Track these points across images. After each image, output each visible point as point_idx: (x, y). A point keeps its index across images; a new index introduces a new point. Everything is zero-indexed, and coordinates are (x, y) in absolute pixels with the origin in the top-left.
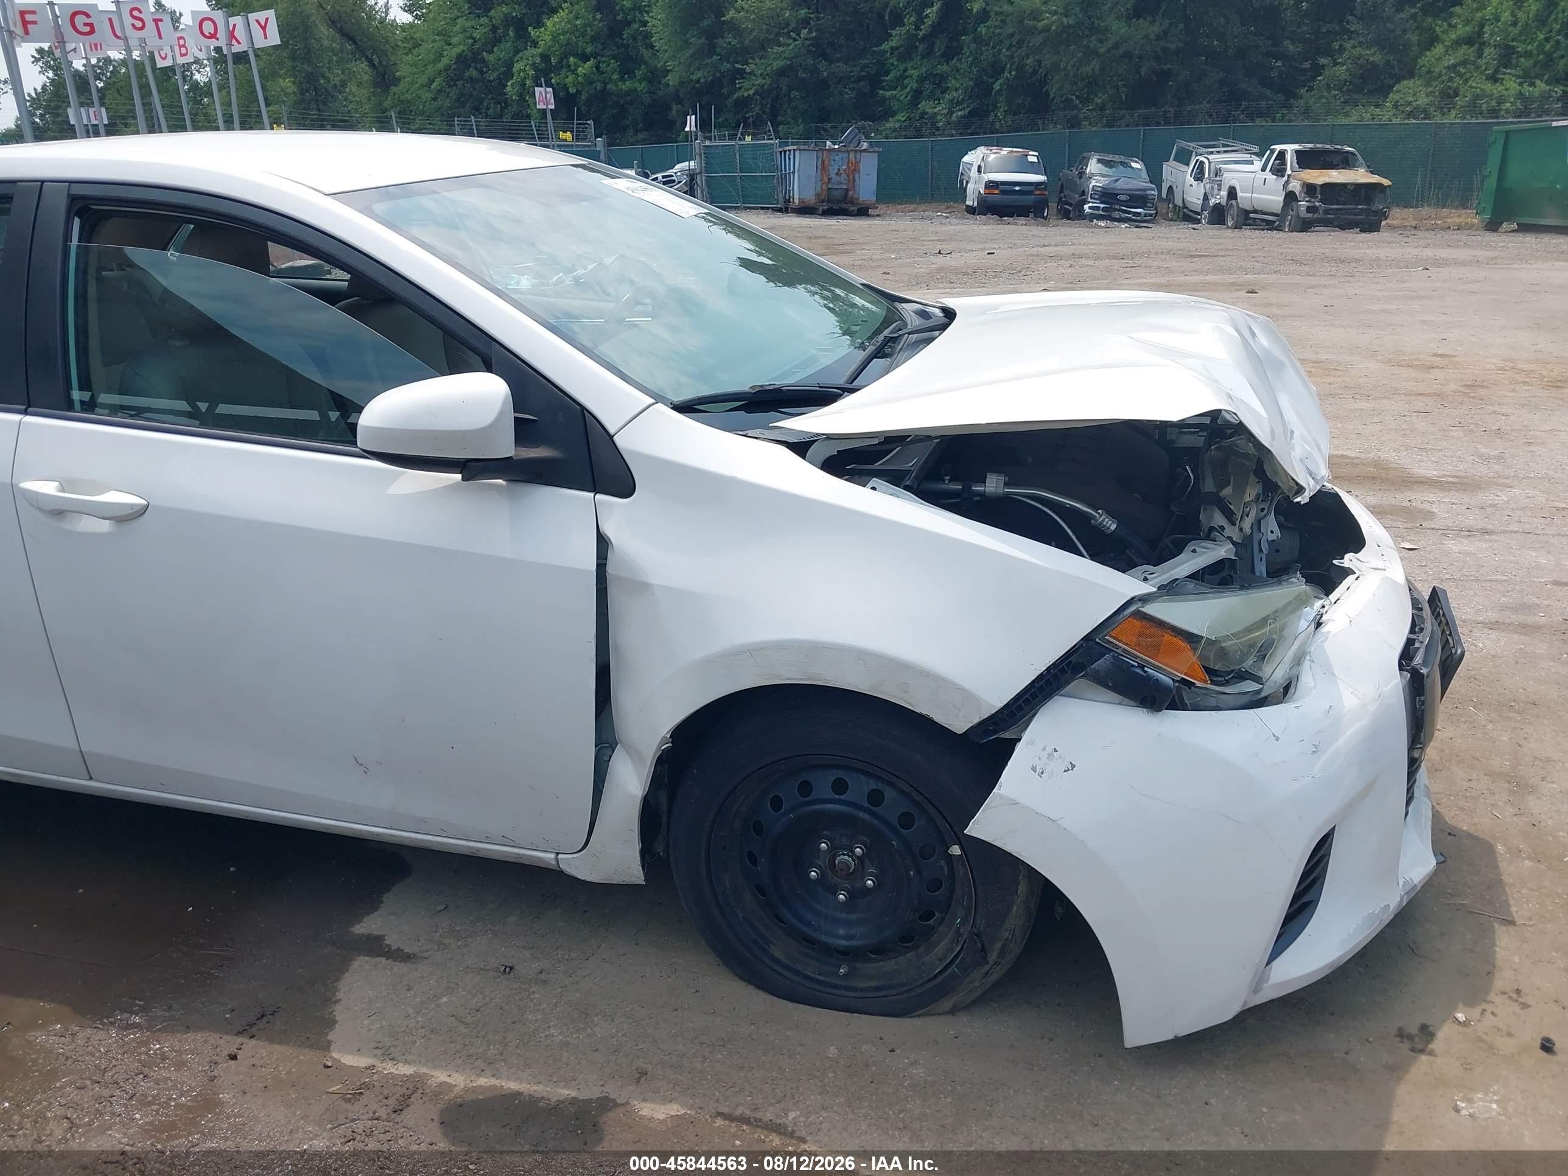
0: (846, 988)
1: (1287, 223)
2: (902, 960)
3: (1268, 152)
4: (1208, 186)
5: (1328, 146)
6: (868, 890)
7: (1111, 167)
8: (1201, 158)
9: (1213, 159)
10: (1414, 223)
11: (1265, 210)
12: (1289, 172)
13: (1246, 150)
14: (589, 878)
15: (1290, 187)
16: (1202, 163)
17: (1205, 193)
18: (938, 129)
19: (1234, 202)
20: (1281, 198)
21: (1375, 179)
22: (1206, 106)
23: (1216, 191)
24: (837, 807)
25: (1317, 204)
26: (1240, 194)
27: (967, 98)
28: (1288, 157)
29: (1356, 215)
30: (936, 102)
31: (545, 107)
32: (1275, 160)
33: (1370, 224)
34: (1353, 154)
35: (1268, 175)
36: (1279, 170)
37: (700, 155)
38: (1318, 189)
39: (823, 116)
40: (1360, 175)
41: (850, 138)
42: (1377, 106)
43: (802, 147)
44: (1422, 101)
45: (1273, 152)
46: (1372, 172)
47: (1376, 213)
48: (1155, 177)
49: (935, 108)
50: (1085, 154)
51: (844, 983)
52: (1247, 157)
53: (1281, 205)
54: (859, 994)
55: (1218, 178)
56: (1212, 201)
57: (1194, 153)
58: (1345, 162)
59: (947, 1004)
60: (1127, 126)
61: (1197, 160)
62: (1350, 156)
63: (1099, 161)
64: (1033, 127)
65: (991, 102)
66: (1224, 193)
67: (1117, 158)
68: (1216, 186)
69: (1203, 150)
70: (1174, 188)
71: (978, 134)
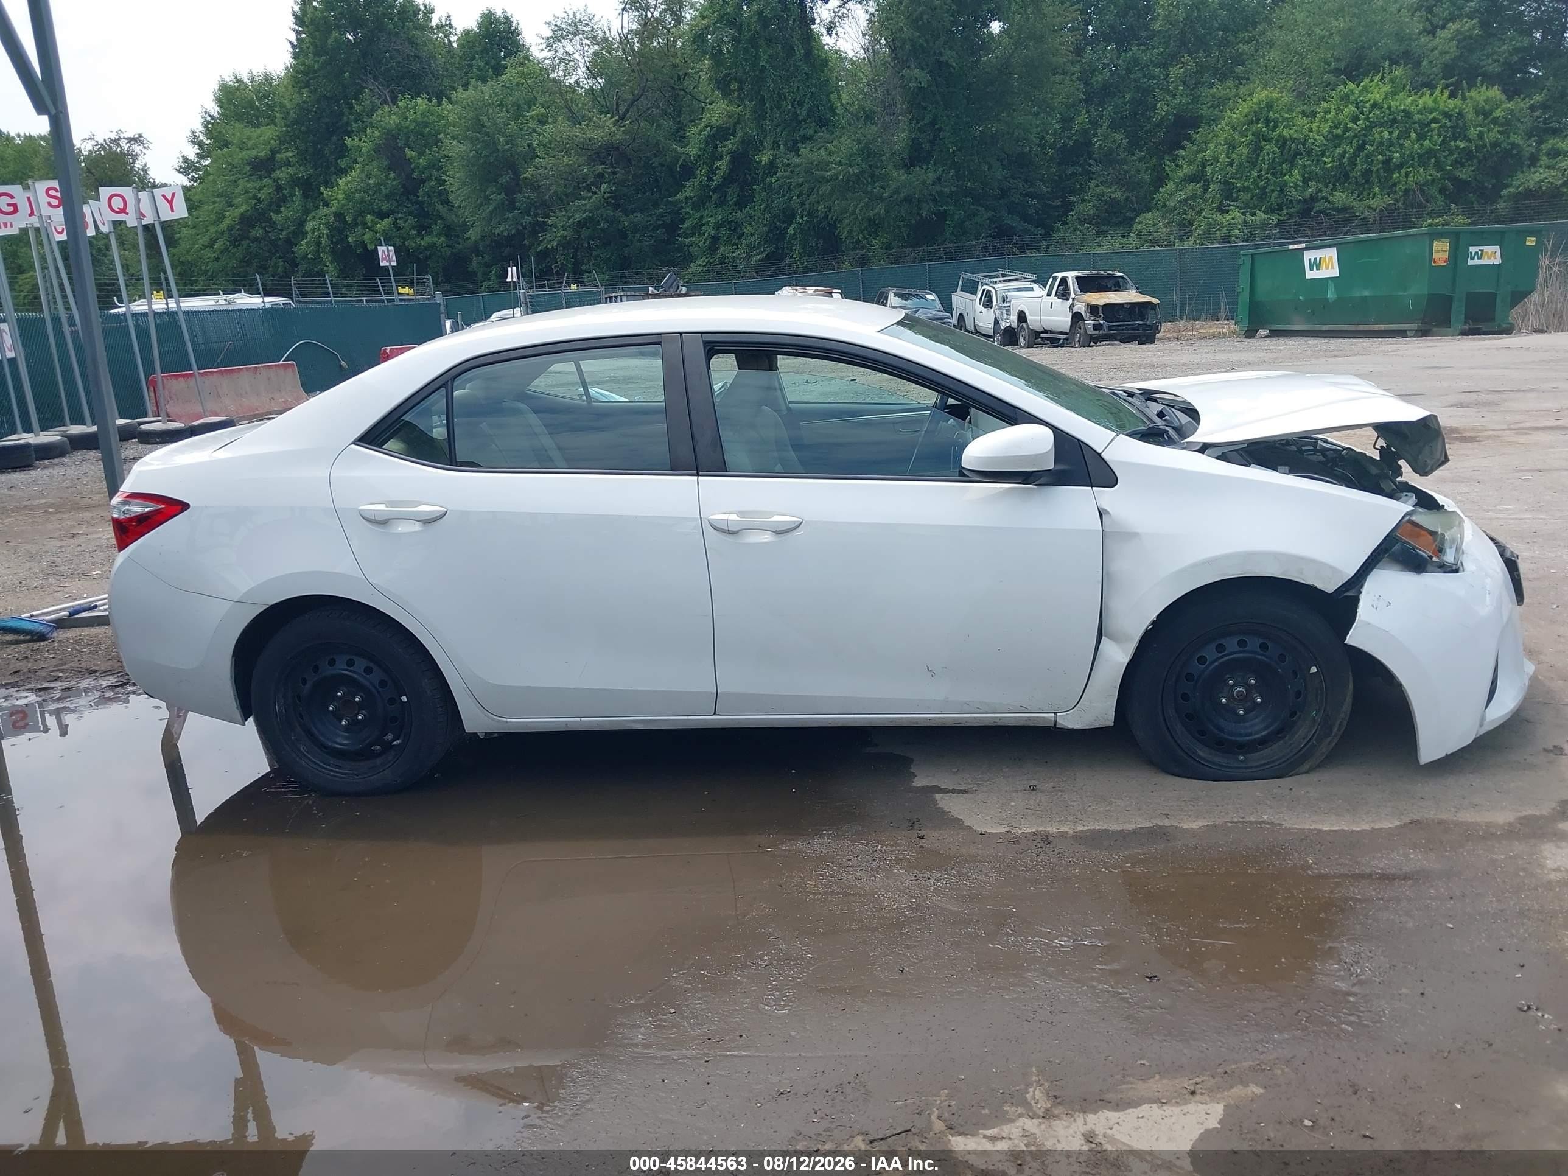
0: (1246, 768)
1: (1077, 340)
2: (1275, 747)
3: (1051, 279)
4: (997, 312)
5: (1102, 272)
6: (1258, 704)
7: (906, 299)
8: (987, 288)
9: (999, 287)
10: (1175, 335)
11: (1054, 329)
12: (1072, 295)
13: (1025, 278)
14: (1076, 726)
15: (1076, 309)
16: (989, 292)
17: (996, 318)
18: (739, 272)
19: (1024, 324)
20: (1069, 319)
21: (1146, 299)
22: (982, 241)
23: (1005, 316)
24: (1241, 655)
25: (1102, 322)
26: (1029, 317)
27: (763, 243)
28: (1070, 283)
29: (1134, 329)
30: (735, 247)
31: (388, 264)
32: (1059, 286)
33: (1147, 337)
34: (1122, 278)
35: (1053, 299)
36: (1064, 295)
37: (526, 304)
38: (1100, 309)
39: (625, 263)
40: (1130, 296)
41: (670, 282)
42: (1123, 236)
43: (629, 294)
44: (1162, 232)
45: (1055, 278)
46: (1141, 293)
47: (1151, 327)
48: (948, 307)
49: (733, 252)
50: (883, 289)
51: (1244, 765)
52: (1027, 285)
53: (1070, 324)
54: (1254, 770)
55: (1005, 304)
56: (1003, 325)
57: (980, 284)
58: (1117, 285)
59: (1306, 766)
60: (914, 262)
61: (984, 290)
62: (1120, 280)
63: (896, 295)
64: (828, 266)
65: (785, 245)
66: (1014, 318)
67: (913, 292)
68: (1004, 312)
69: (988, 280)
70: (965, 316)
71: (777, 275)
